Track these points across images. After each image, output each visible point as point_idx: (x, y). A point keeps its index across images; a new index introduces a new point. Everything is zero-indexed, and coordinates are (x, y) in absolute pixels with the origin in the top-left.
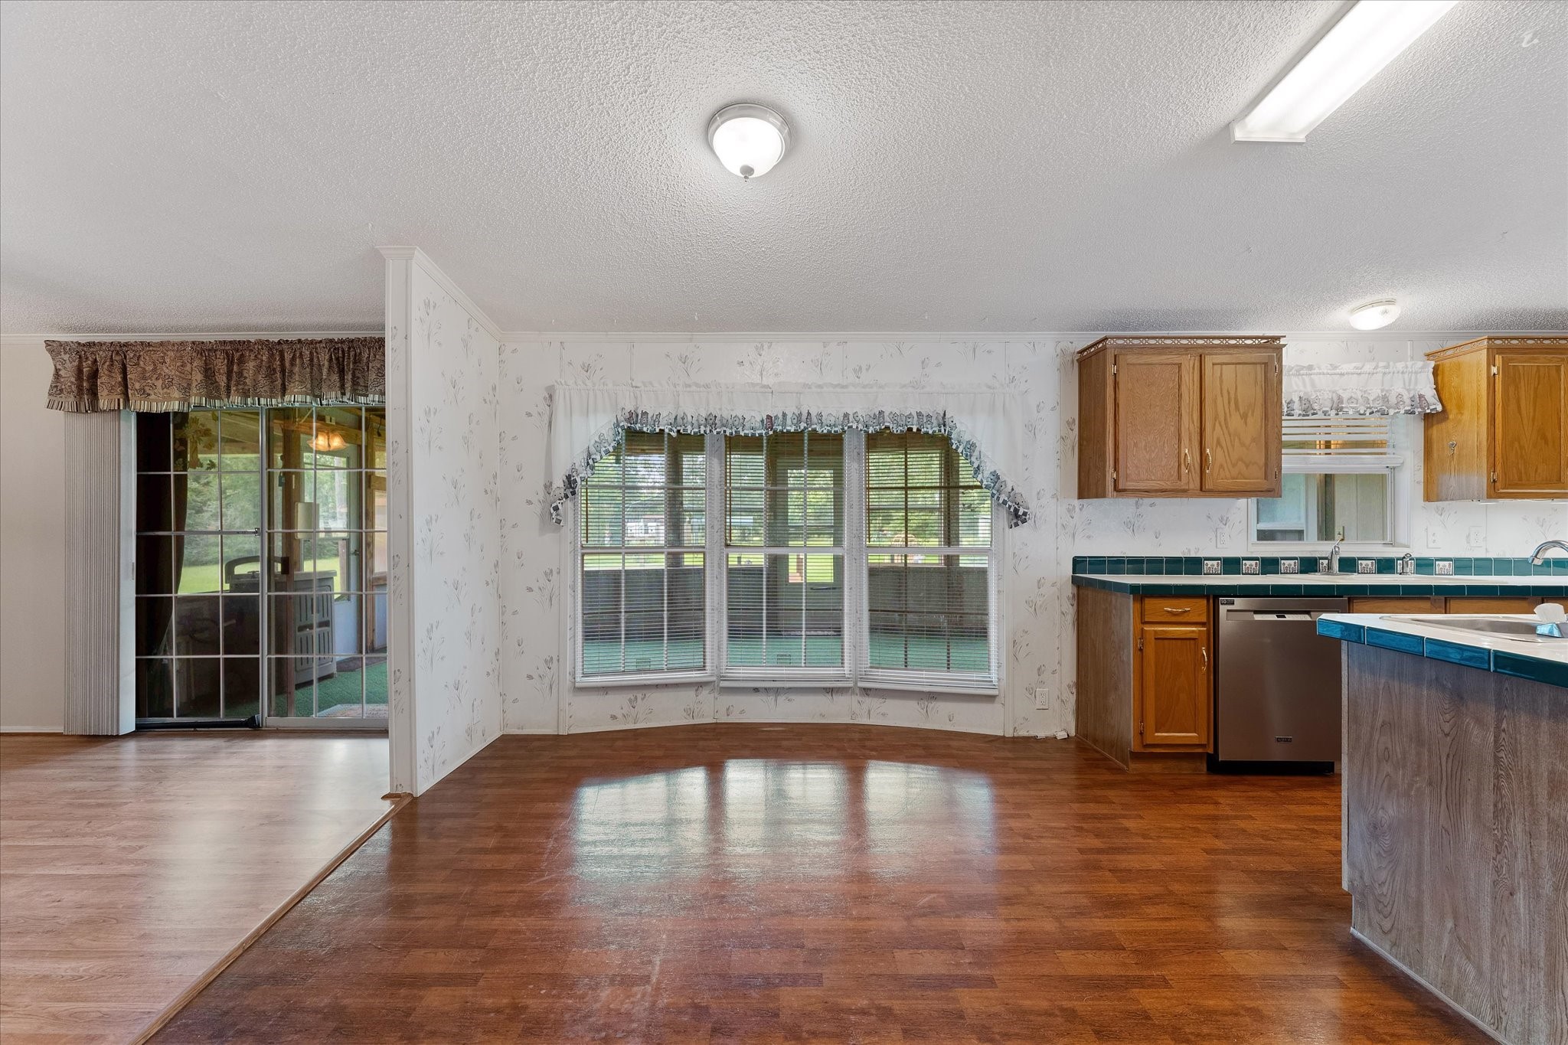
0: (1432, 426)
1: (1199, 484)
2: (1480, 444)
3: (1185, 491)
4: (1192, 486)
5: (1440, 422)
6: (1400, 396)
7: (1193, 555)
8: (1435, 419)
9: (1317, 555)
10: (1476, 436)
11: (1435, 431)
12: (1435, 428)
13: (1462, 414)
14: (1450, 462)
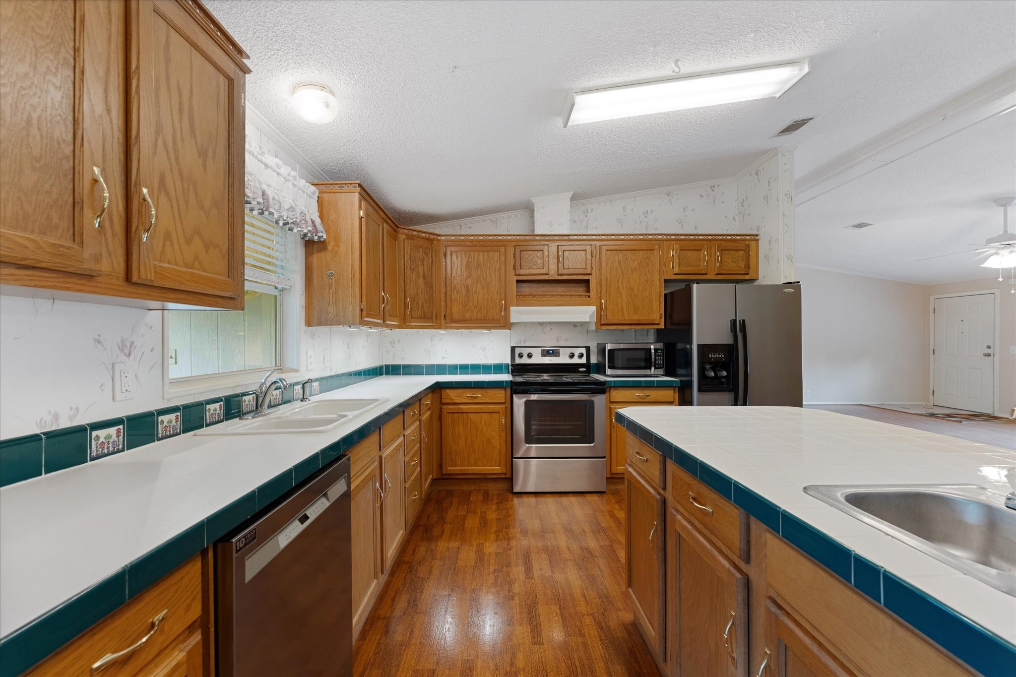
0: (312, 254)
1: (122, 265)
2: (354, 275)
3: (89, 276)
4: (105, 266)
5: (320, 251)
6: (302, 215)
7: (65, 423)
8: (315, 247)
9: (239, 391)
10: (350, 268)
11: (316, 258)
12: (315, 255)
13: (339, 247)
14: (329, 290)
